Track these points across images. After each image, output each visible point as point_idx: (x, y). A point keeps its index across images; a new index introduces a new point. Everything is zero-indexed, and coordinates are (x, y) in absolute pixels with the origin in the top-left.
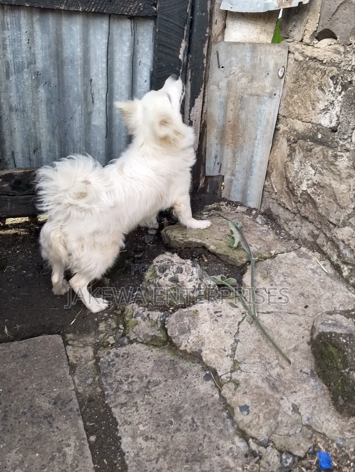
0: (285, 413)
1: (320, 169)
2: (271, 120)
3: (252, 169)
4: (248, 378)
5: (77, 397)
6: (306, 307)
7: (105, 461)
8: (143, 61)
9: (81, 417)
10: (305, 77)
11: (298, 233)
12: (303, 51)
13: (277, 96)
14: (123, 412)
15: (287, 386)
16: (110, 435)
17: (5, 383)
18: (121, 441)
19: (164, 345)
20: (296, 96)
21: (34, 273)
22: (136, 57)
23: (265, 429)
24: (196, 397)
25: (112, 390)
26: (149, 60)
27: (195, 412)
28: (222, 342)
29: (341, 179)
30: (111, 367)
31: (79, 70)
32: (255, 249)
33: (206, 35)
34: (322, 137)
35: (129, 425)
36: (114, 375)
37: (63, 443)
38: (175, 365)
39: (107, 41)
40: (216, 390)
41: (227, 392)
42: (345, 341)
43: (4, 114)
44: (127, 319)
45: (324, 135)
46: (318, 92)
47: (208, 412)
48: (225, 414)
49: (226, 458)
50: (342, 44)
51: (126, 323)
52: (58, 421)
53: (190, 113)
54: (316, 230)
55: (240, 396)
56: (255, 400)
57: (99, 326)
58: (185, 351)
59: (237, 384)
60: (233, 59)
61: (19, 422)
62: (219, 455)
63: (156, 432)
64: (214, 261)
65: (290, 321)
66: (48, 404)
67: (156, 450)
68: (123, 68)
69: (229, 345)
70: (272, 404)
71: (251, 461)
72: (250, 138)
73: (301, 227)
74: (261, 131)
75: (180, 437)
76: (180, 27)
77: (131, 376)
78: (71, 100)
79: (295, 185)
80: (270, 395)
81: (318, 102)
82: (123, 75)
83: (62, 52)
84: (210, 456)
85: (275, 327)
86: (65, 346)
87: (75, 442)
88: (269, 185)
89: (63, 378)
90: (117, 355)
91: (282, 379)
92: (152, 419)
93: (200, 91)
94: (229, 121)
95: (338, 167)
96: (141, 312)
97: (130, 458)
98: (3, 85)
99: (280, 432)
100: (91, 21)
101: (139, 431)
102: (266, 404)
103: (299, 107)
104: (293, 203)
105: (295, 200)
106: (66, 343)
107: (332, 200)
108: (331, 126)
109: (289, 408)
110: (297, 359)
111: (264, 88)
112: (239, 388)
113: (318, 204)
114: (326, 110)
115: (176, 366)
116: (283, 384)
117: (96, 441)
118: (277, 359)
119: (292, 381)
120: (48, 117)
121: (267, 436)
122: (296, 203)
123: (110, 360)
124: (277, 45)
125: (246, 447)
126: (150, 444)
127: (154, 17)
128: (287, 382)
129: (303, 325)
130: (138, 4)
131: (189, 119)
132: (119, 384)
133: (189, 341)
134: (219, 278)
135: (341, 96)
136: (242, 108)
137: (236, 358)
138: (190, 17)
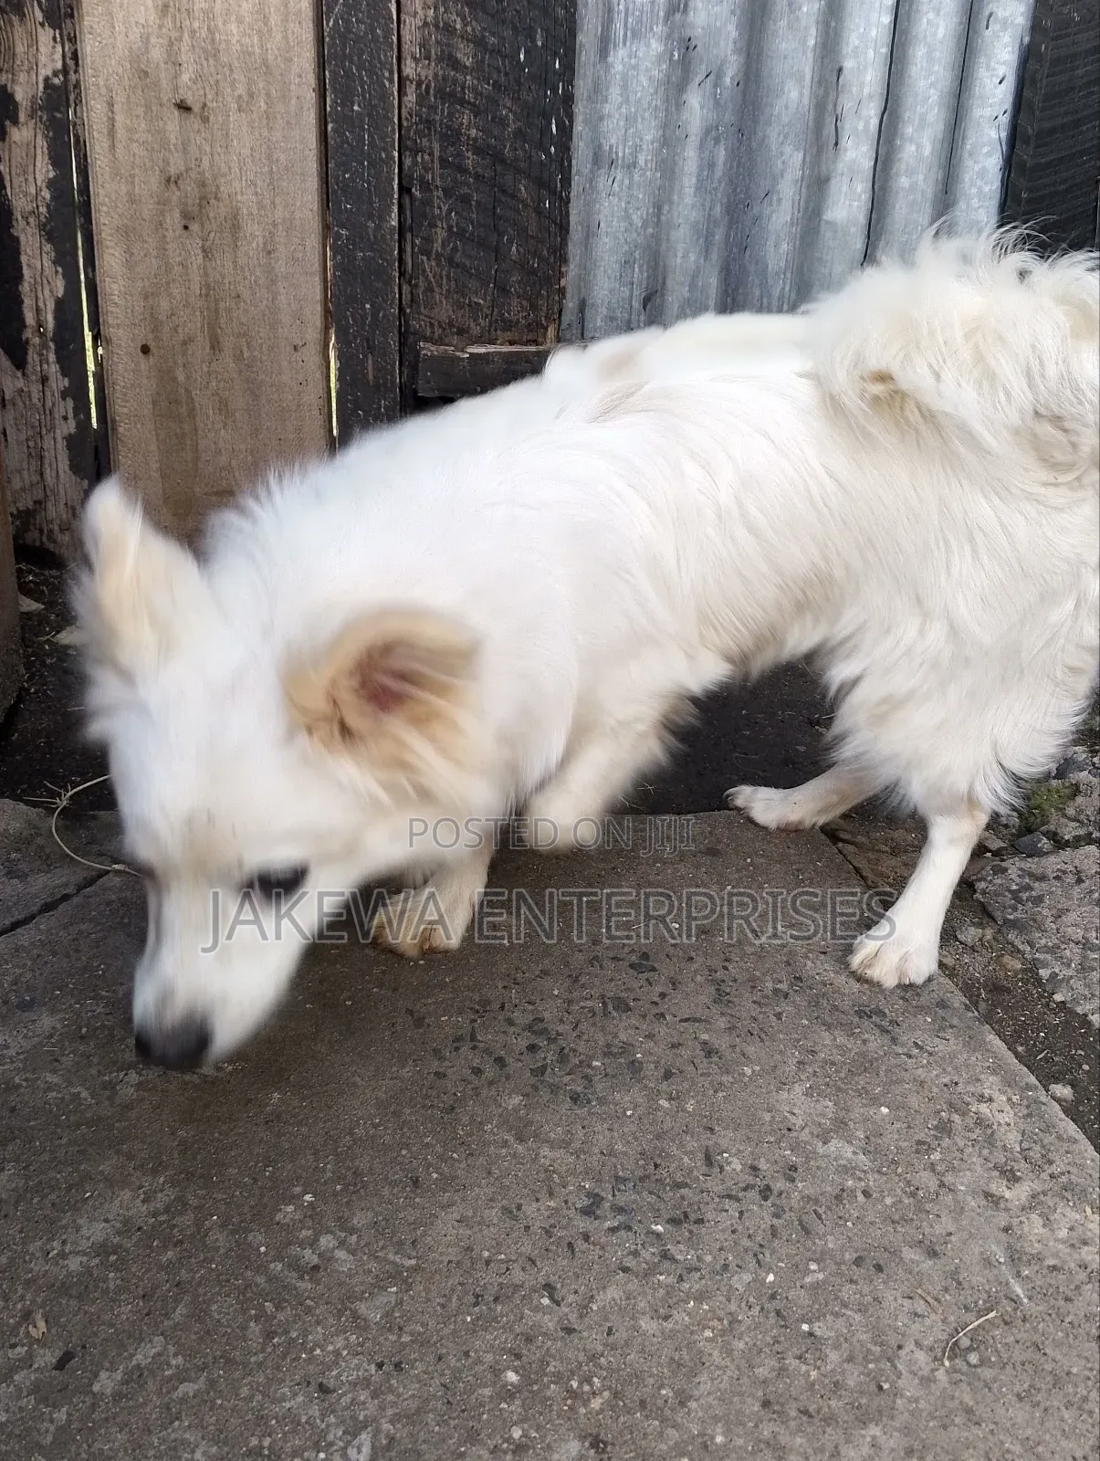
8: (1000, 13)
9: (987, 1027)
22: (981, 2)
25: (1067, 965)
26: (1021, 8)
30: (1029, 904)
36: (1053, 926)
37: (960, 1089)
43: (578, 172)
52: (913, 1028)
68: (941, 32)
78: (773, 134)
82: (937, 54)
87: (1003, 1092)
90: (1036, 876)
98: (589, 73)
117: (1078, 1100)
120: (700, 188)
123: (1014, 887)
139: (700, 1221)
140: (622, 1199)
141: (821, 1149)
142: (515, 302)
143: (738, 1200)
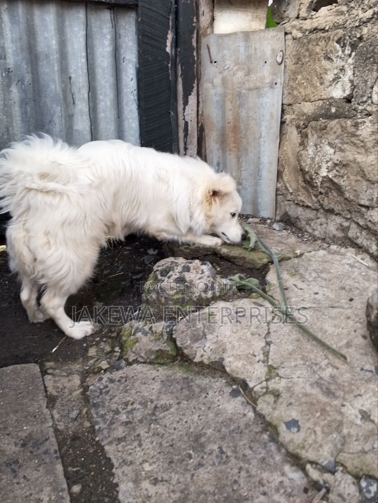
0: (352, 423)
1: (340, 145)
2: (275, 114)
3: (260, 173)
4: (290, 385)
5: (56, 435)
6: (351, 300)
8: (127, 57)
9: (60, 460)
10: (307, 54)
11: (325, 232)
12: (301, 26)
13: (278, 85)
14: (120, 449)
15: (347, 389)
16: (102, 482)
18: (117, 489)
19: (172, 362)
21: (10, 303)
22: (119, 53)
23: (328, 447)
24: (222, 419)
25: (105, 423)
26: (134, 56)
27: (222, 438)
28: (249, 347)
29: (366, 150)
30: (104, 395)
31: (56, 65)
32: (276, 251)
33: (194, 24)
34: (337, 110)
35: (129, 465)
36: (107, 404)
37: (32, 498)
38: (189, 383)
39: (85, 32)
40: (249, 408)
41: (265, 406)
44: (124, 339)
45: (338, 107)
46: (325, 63)
47: (241, 437)
48: (265, 437)
49: (276, 497)
50: (344, 3)
51: (123, 344)
52: (27, 467)
53: (184, 112)
54: (346, 221)
55: (283, 409)
56: (306, 411)
57: (88, 351)
58: (201, 364)
59: (277, 395)
60: (226, 52)
62: (265, 494)
63: (169, 471)
64: (228, 268)
65: (334, 315)
66: (13, 447)
67: (170, 496)
68: (106, 64)
69: (259, 349)
70: (331, 413)
71: (314, 497)
72: (255, 139)
73: (327, 223)
74: (266, 127)
75: (203, 474)
76: (165, 17)
77: (130, 403)
78: (48, 101)
79: (313, 172)
80: (325, 403)
81: (326, 73)
82: (106, 71)
83: (35, 46)
84: (252, 496)
85: (316, 324)
86: (43, 376)
87: (49, 495)
88: (282, 186)
89: (38, 412)
90: (112, 381)
91: (339, 381)
92: (162, 453)
93: (193, 87)
94: (229, 123)
95: (360, 137)
96: (140, 327)
99: (349, 449)
100: (66, 12)
101: (144, 473)
102: (321, 414)
104: (313, 198)
105: (315, 193)
106: (44, 372)
107: (359, 178)
108: (345, 95)
109: (356, 416)
110: (352, 356)
111: (263, 78)
112: (281, 400)
113: (344, 187)
114: (336, 79)
115: (191, 384)
116: (340, 387)
117: (82, 492)
118: (326, 359)
119: (353, 382)
120: (23, 120)
121: (332, 456)
122: (316, 196)
123: (102, 387)
124: (271, 29)
125: (303, 478)
126: (162, 489)
127: (135, 7)
128: (346, 384)
129: (352, 318)
131: (184, 119)
132: (114, 414)
133: (206, 348)
135: (352, 58)
136: (240, 106)
137: (270, 363)
138: (174, 6)
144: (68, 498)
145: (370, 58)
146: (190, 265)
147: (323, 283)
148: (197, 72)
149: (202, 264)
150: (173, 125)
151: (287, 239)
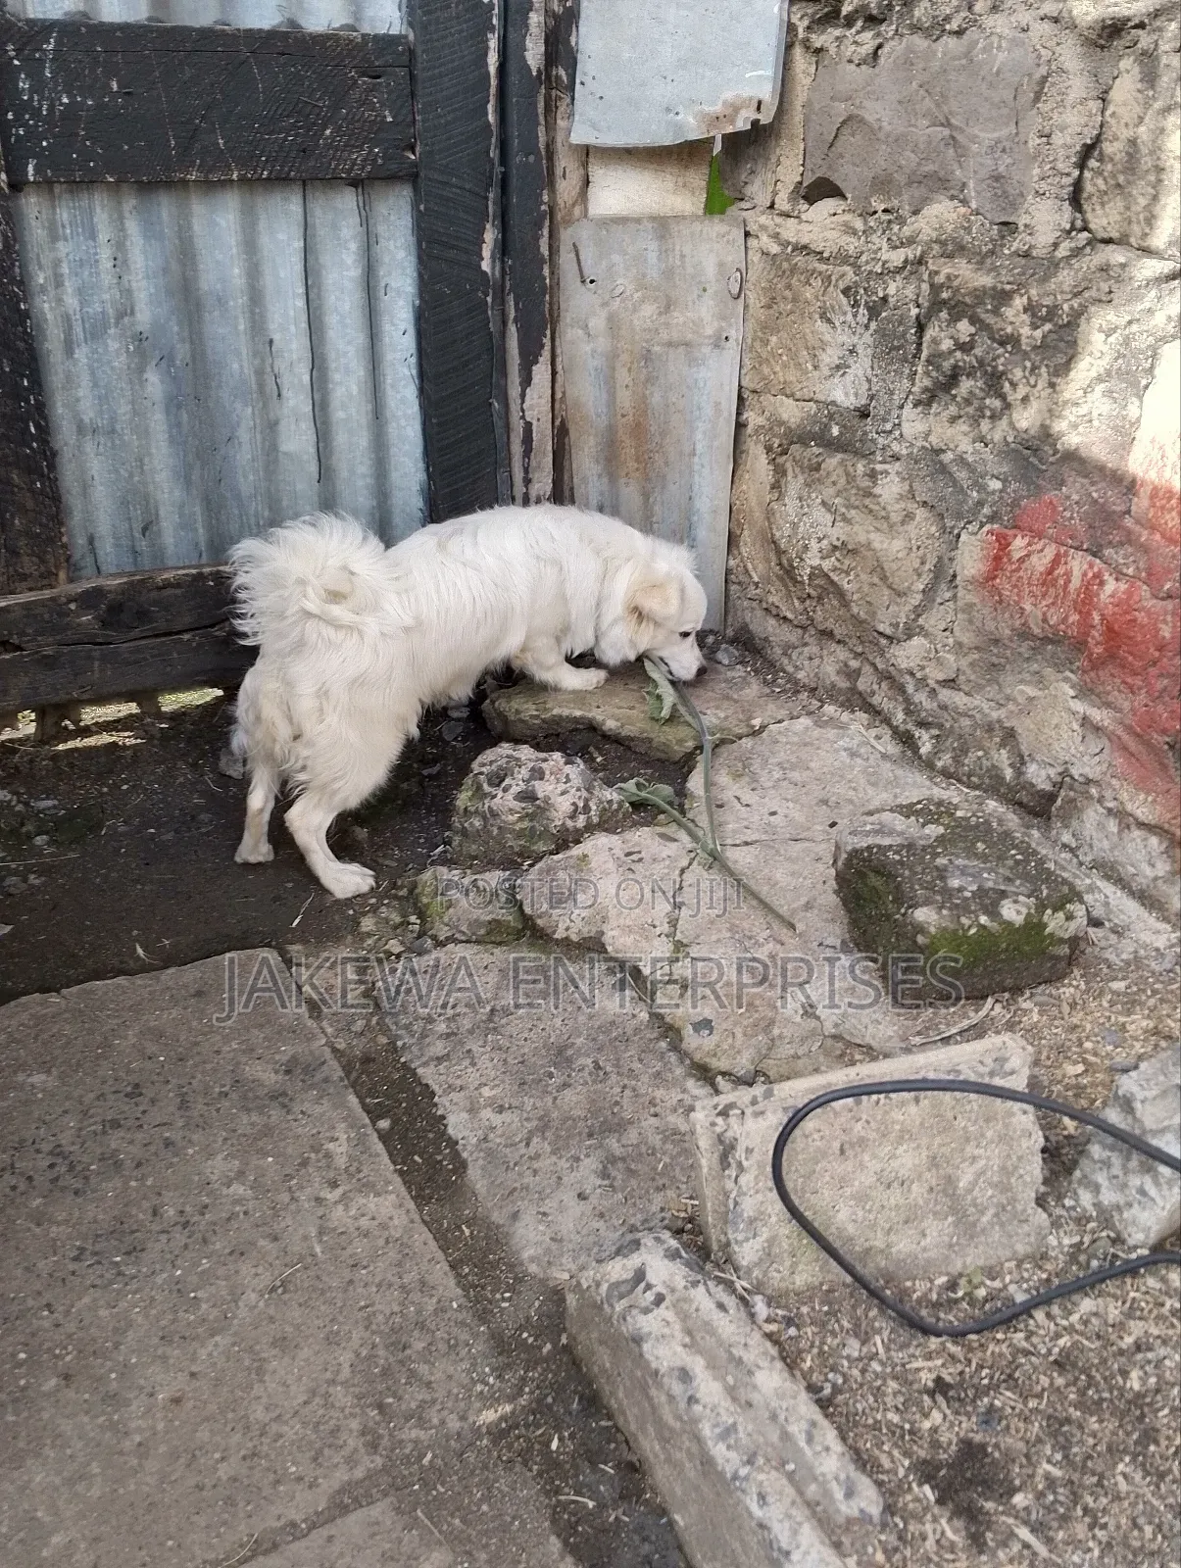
0: (788, 1020)
1: (843, 510)
2: (724, 405)
5: (336, 1057)
6: (833, 825)
7: (416, 1158)
8: (393, 284)
9: (351, 1090)
10: (787, 293)
11: (816, 674)
12: (778, 230)
13: (732, 343)
14: (442, 1072)
16: (420, 1115)
17: (166, 1045)
18: (445, 1122)
19: (517, 940)
20: (774, 339)
21: (177, 831)
22: (376, 276)
23: (748, 1053)
24: (599, 1023)
25: (413, 1036)
26: (409, 281)
27: (598, 1049)
28: (647, 912)
29: (891, 527)
31: (241, 320)
32: (714, 720)
33: (543, 207)
34: (841, 433)
35: (459, 1092)
37: (321, 1136)
39: (302, 244)
42: (897, 857)
43: (66, 444)
44: (425, 900)
45: (844, 427)
46: (821, 325)
47: (627, 1046)
48: (663, 1044)
50: (858, 212)
51: (424, 909)
52: (303, 1101)
53: (523, 402)
54: (854, 658)
57: (359, 923)
58: (566, 942)
60: (616, 258)
61: (218, 1110)
62: (656, 1115)
63: (520, 1094)
64: (619, 758)
65: (794, 855)
66: (273, 1075)
67: (522, 1126)
68: (347, 306)
69: (662, 915)
70: (760, 1008)
72: (681, 453)
73: (821, 657)
74: (704, 433)
75: (568, 1095)
76: (477, 194)
78: (225, 395)
79: (794, 556)
81: (823, 350)
82: (348, 321)
83: (196, 280)
84: (638, 1119)
85: (761, 871)
87: (347, 1132)
88: (738, 566)
89: (297, 1025)
92: (508, 1074)
93: (542, 346)
94: (623, 416)
95: (880, 500)
97: (469, 1148)
98: (60, 371)
99: (777, 1053)
100: (259, 200)
101: (482, 1099)
103: (785, 366)
104: (796, 603)
105: (799, 594)
106: (288, 962)
107: (876, 580)
108: (857, 405)
110: (810, 924)
111: (698, 325)
113: (849, 593)
114: (840, 368)
117: (392, 1128)
118: (767, 928)
120: (172, 440)
121: (752, 1063)
122: (802, 600)
124: (717, 218)
125: (711, 1095)
126: (510, 1117)
127: (412, 177)
129: (825, 860)
130: (371, 150)
131: (523, 417)
132: (425, 1023)
133: (573, 917)
134: (631, 785)
135: (869, 332)
136: (650, 380)
137: (679, 936)
138: (498, 170)
139: (143, 1250)
140: (98, 1247)
141: (225, 1191)
142: (26, 559)
143: (168, 1232)
144: (375, 1135)
145: (898, 348)
146: (544, 765)
147: (791, 792)
148: (551, 310)
149: (566, 763)
150: (499, 431)
151: (742, 689)
